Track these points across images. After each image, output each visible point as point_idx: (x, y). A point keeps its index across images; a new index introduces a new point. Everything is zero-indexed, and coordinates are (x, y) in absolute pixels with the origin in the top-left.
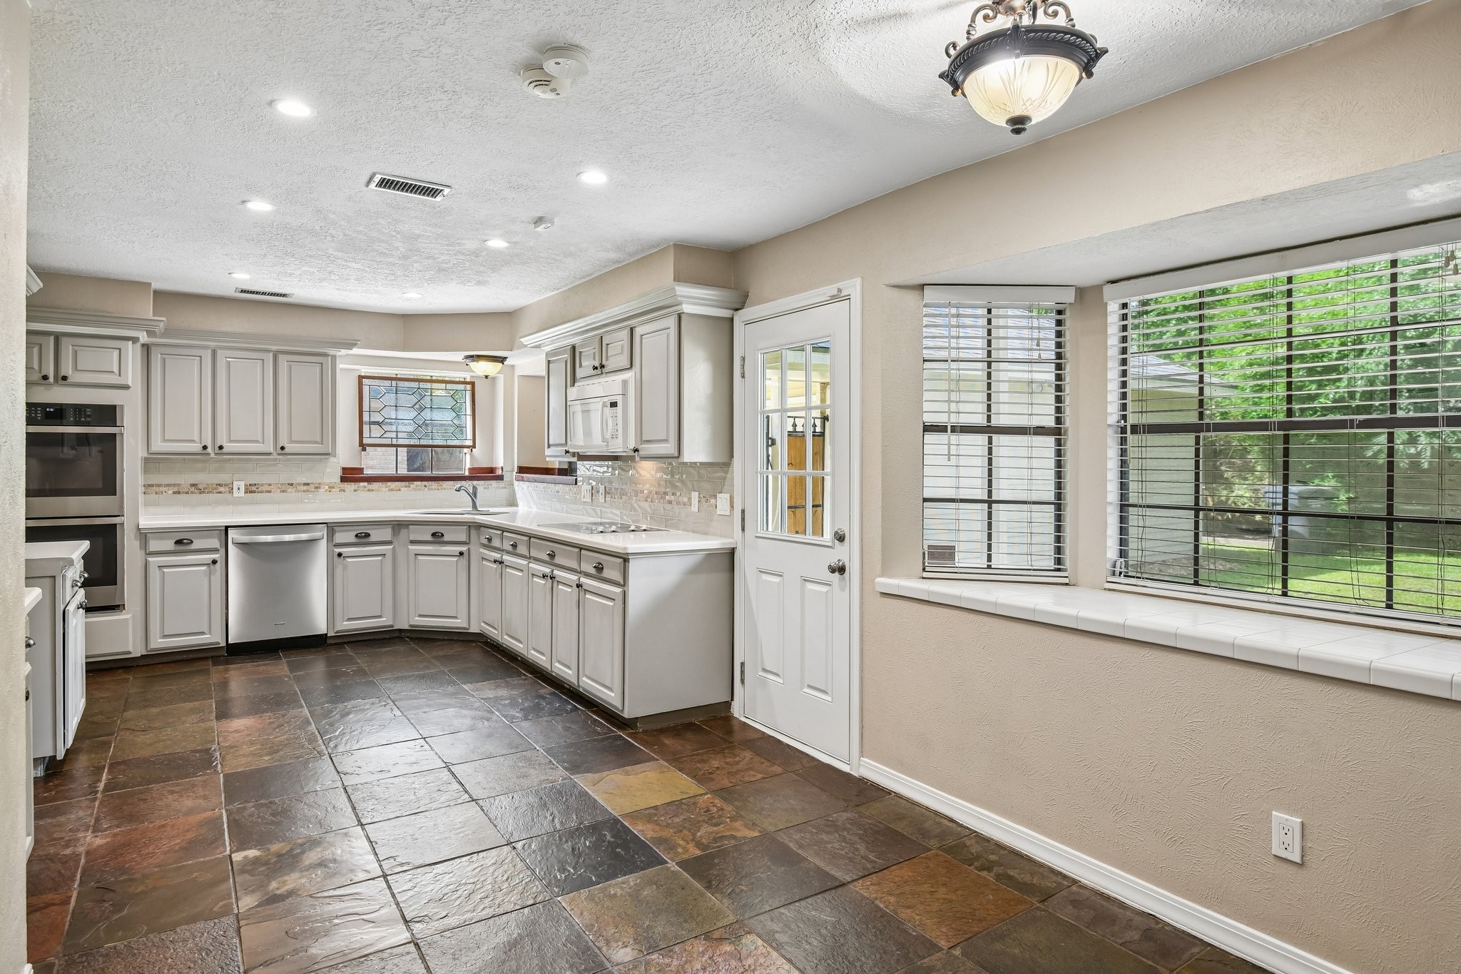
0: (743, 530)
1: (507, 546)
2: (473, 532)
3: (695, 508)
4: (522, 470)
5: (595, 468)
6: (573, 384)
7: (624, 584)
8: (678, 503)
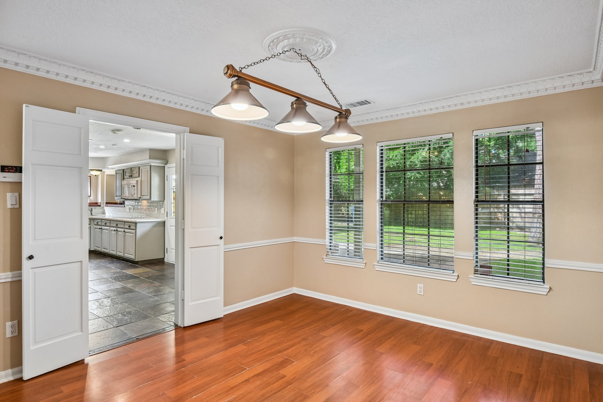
0: (167, 216)
1: (103, 224)
2: (92, 221)
3: (156, 212)
4: (107, 203)
5: (130, 202)
6: (123, 180)
7: (136, 230)
8: (152, 211)
